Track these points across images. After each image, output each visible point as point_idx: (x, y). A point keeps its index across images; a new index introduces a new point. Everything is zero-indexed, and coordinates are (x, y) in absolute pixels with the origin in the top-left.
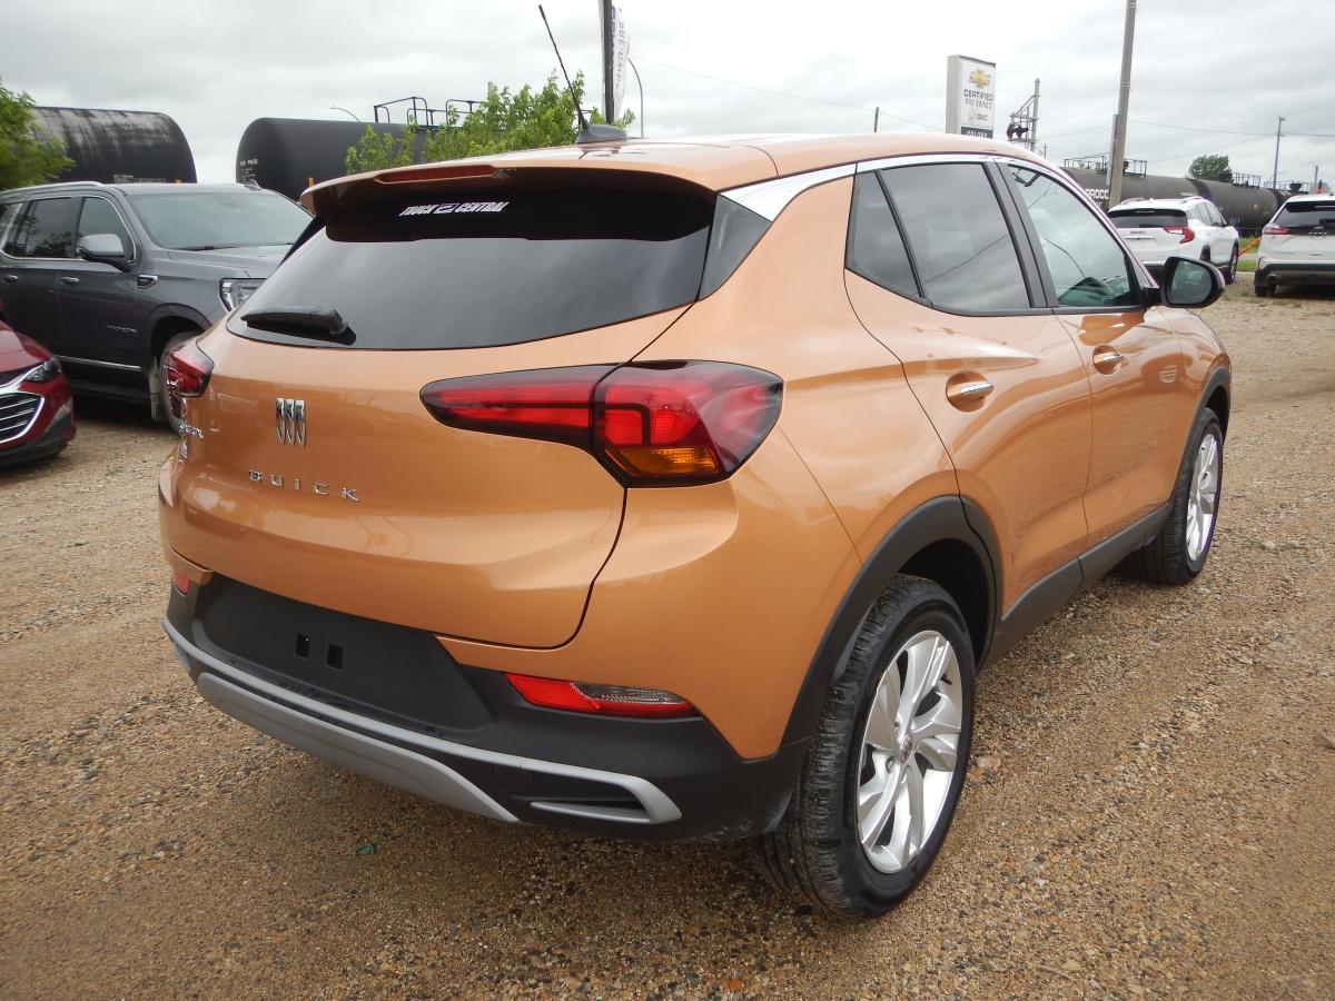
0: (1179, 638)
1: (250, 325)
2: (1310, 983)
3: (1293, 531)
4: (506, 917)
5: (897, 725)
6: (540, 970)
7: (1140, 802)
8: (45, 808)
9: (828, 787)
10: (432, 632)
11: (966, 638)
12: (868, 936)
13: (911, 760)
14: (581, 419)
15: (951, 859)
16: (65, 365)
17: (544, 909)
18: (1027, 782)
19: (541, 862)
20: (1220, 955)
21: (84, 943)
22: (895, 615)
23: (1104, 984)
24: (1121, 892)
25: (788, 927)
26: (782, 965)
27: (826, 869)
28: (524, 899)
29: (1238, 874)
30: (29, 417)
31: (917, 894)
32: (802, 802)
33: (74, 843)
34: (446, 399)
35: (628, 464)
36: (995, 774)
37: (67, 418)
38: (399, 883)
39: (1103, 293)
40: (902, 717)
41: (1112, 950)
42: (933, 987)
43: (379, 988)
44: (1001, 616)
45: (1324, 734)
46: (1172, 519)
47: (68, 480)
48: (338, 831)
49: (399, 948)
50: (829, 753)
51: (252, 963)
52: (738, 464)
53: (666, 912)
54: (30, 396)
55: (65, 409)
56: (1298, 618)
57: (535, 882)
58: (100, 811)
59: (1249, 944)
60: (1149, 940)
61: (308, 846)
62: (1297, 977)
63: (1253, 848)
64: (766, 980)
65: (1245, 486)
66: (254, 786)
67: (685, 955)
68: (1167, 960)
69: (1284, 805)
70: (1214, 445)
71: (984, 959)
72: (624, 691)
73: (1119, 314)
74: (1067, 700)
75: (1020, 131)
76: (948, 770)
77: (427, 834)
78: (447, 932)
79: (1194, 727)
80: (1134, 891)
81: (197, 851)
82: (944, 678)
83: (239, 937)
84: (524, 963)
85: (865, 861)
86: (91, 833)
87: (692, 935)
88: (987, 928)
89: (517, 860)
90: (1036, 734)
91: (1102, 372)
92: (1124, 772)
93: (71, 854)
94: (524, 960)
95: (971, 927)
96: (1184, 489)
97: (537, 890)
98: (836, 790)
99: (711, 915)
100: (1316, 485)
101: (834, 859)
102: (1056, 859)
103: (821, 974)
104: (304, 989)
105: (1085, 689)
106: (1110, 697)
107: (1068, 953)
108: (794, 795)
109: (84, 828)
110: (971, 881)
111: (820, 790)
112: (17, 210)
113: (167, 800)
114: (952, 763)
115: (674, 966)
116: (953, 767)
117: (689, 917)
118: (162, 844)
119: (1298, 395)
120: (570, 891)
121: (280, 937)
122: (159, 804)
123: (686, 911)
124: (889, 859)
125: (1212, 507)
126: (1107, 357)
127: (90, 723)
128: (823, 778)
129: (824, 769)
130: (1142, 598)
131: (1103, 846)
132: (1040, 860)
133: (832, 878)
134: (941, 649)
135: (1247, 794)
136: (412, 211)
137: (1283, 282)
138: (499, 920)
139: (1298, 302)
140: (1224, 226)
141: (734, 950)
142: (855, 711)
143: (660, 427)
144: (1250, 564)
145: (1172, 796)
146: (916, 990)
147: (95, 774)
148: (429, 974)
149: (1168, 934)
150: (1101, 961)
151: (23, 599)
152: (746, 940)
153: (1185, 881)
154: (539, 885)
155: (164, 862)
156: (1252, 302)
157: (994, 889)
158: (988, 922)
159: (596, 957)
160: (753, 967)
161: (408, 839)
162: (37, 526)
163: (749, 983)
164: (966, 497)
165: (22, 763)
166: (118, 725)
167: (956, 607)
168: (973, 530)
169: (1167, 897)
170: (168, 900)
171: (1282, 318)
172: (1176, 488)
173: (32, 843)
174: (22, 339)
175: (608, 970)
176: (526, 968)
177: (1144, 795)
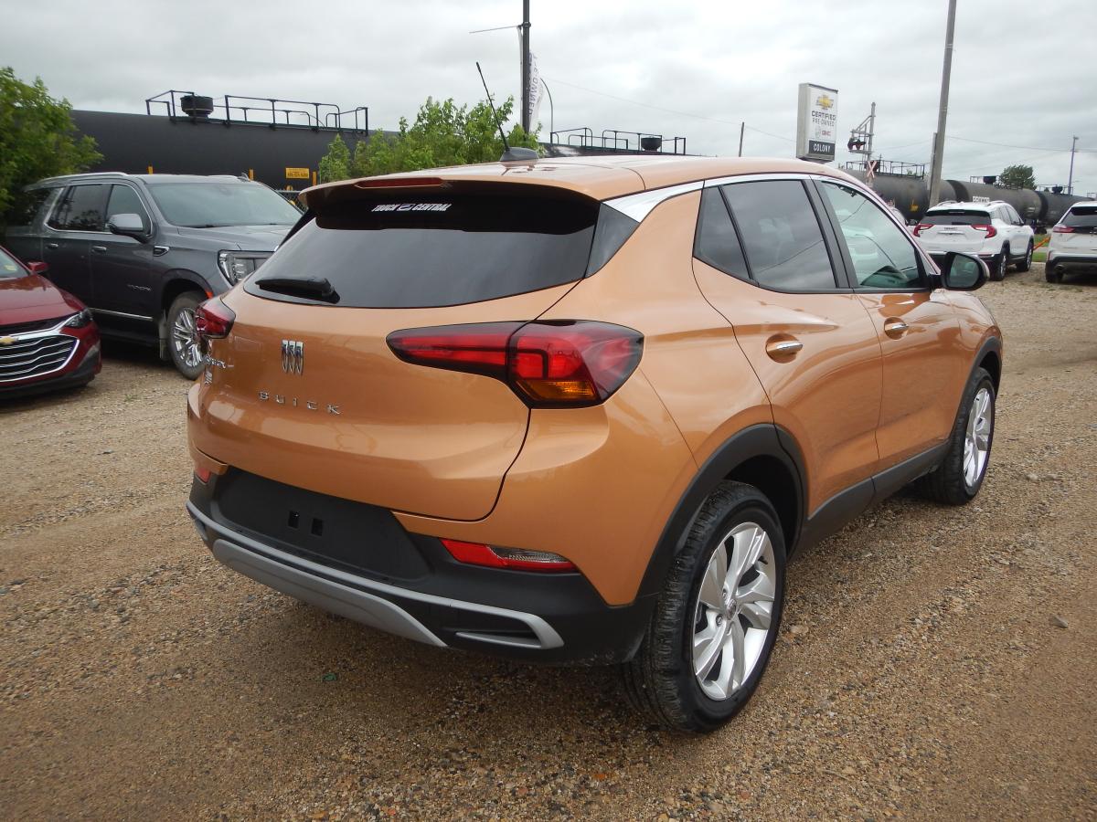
0: (954, 544)
1: (261, 288)
2: (1024, 788)
3: (1053, 467)
4: (434, 725)
5: (725, 591)
6: (458, 762)
7: (911, 661)
8: (91, 642)
9: (671, 630)
10: (389, 509)
11: (779, 531)
12: (700, 747)
13: (735, 618)
14: (499, 359)
15: (765, 696)
16: (95, 315)
17: (461, 721)
18: (828, 644)
19: (460, 689)
20: (960, 767)
21: (125, 734)
22: (724, 508)
23: (871, 784)
24: (891, 722)
25: (641, 739)
26: (636, 764)
27: (669, 692)
28: (447, 714)
29: (980, 712)
30: (67, 354)
31: (738, 720)
32: (652, 641)
33: (115, 666)
34: (404, 343)
35: (532, 391)
36: (803, 638)
37: (95, 357)
38: (355, 700)
39: (898, 278)
40: (730, 584)
41: (879, 761)
42: (746, 782)
43: (341, 771)
44: (807, 516)
45: (1057, 617)
46: (952, 453)
47: (95, 404)
48: (309, 663)
49: (355, 745)
50: (672, 606)
51: (248, 752)
52: (610, 394)
53: (552, 726)
54: (68, 338)
55: (94, 349)
56: (1049, 532)
57: (455, 703)
58: (132, 645)
59: (982, 760)
60: (908, 755)
61: (288, 674)
62: (1015, 783)
63: (993, 695)
64: (623, 774)
65: (1019, 431)
66: (247, 631)
67: (564, 755)
68: (920, 769)
69: (1021, 666)
70: (987, 397)
71: (785, 766)
72: (524, 552)
73: (911, 295)
74: (863, 587)
75: (859, 144)
76: (764, 628)
77: (375, 668)
78: (390, 735)
79: (959, 609)
80: (900, 722)
81: (205, 674)
82: (761, 559)
83: (237, 734)
84: (446, 757)
85: (698, 690)
86: (126, 660)
87: (570, 742)
88: (789, 744)
89: (443, 688)
90: (837, 611)
91: (891, 337)
92: (902, 639)
93: (112, 674)
94: (447, 755)
95: (777, 743)
96: (961, 430)
97: (457, 709)
98: (677, 633)
99: (586, 729)
100: (1076, 433)
101: (675, 684)
102: (844, 698)
103: (665, 771)
104: (287, 770)
105: (877, 579)
106: (896, 586)
107: (847, 762)
108: (646, 636)
109: (121, 657)
110: (779, 712)
111: (665, 633)
112: (60, 192)
113: (181, 639)
114: (768, 624)
115: (556, 762)
116: (768, 626)
117: (569, 730)
118: (179, 669)
119: (1072, 362)
120: (481, 710)
121: (268, 735)
122: (176, 641)
123: (567, 726)
124: (718, 690)
125: (986, 446)
126: (896, 326)
127: (122, 583)
128: (667, 624)
129: (668, 618)
130: (929, 513)
131: (880, 690)
132: (832, 698)
133: (673, 698)
134: (760, 537)
135: (993, 658)
136: (381, 208)
137: (1069, 271)
138: (429, 728)
139: (1079, 288)
140: (1021, 225)
141: (600, 753)
142: (692, 576)
143: (556, 366)
144: (1016, 491)
145: (936, 657)
146: (733, 784)
147: (127, 619)
148: (377, 763)
149: (923, 752)
150: (871, 768)
151: (66, 493)
152: (610, 747)
153: (939, 716)
154: (459, 706)
155: (181, 681)
156: (1043, 287)
157: (796, 717)
158: (790, 740)
159: (499, 755)
160: (614, 765)
161: (361, 670)
162: (73, 438)
163: (611, 776)
164: (779, 425)
165: (73, 610)
166: (143, 585)
167: (772, 507)
168: (783, 449)
169: (925, 727)
170: (184, 707)
171: (1066, 300)
172: (955, 428)
173: (83, 666)
174: (63, 295)
175: (508, 763)
176: (448, 761)
177: (915, 656)
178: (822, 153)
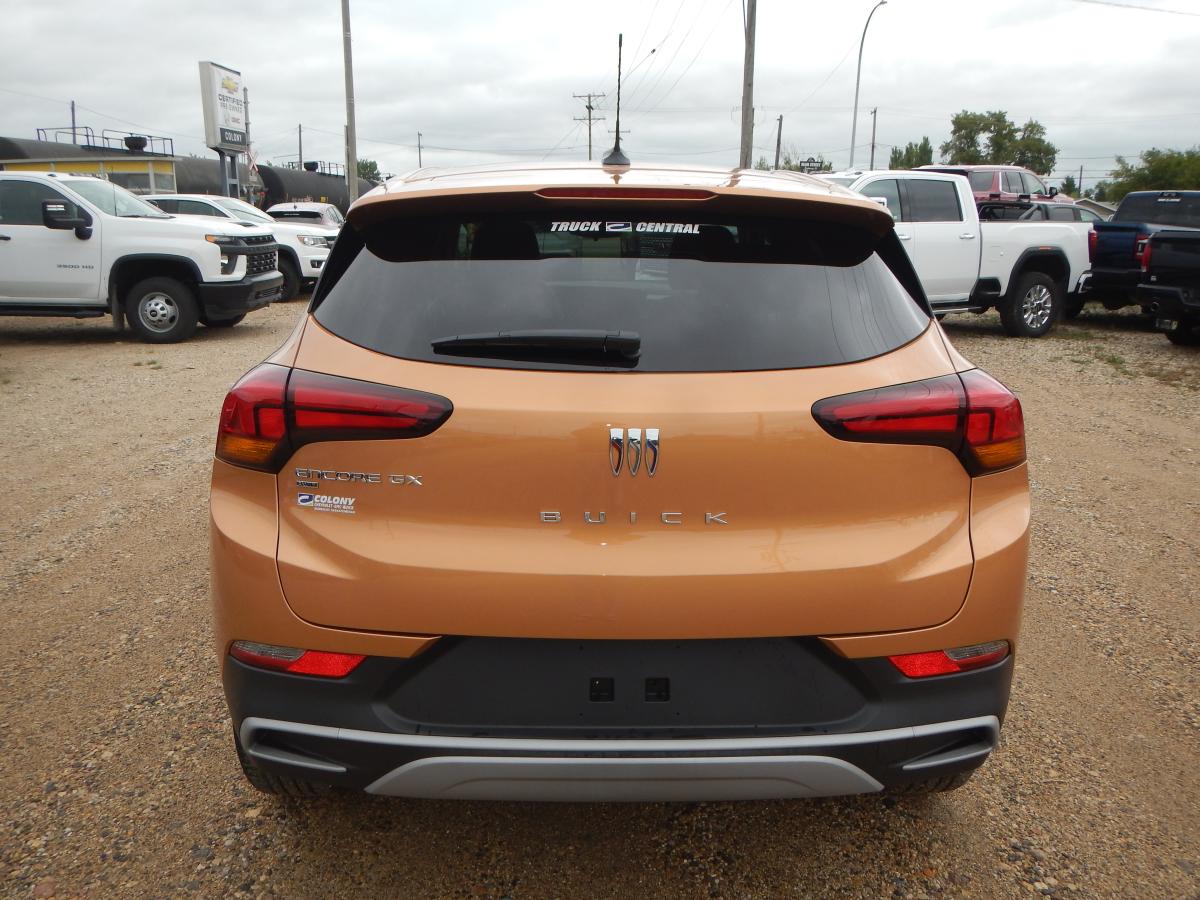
28: (706, 882)
97: (705, 870)
146: (1015, 826)
160: (921, 856)
178: (233, 142)
